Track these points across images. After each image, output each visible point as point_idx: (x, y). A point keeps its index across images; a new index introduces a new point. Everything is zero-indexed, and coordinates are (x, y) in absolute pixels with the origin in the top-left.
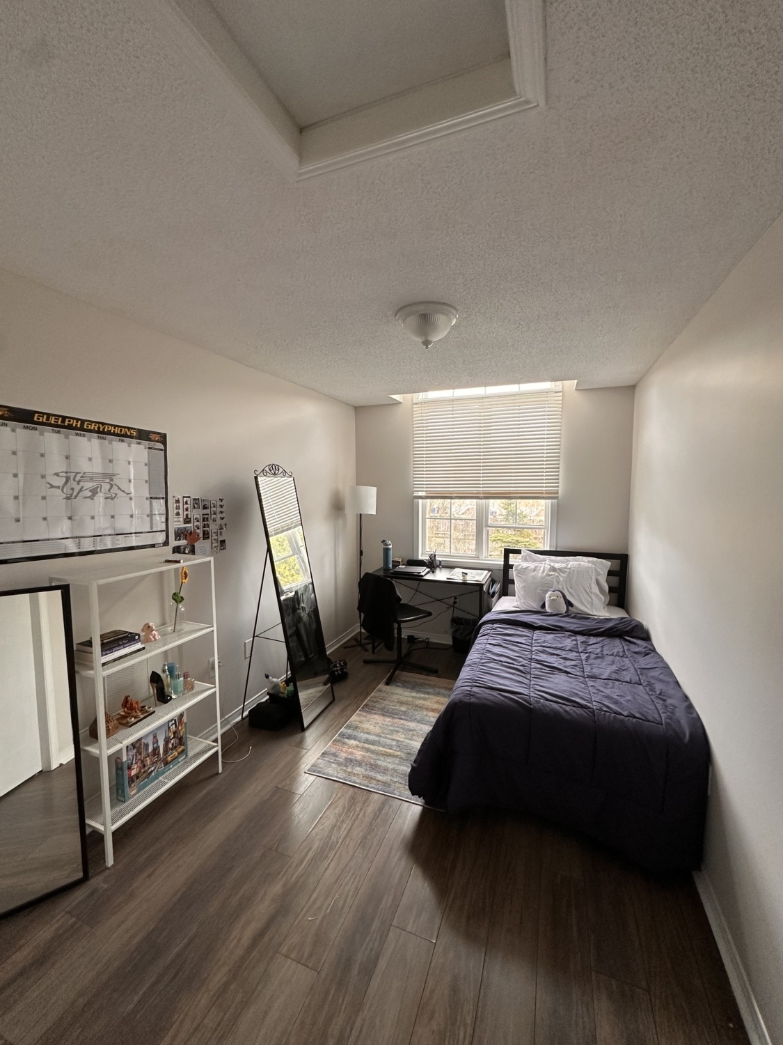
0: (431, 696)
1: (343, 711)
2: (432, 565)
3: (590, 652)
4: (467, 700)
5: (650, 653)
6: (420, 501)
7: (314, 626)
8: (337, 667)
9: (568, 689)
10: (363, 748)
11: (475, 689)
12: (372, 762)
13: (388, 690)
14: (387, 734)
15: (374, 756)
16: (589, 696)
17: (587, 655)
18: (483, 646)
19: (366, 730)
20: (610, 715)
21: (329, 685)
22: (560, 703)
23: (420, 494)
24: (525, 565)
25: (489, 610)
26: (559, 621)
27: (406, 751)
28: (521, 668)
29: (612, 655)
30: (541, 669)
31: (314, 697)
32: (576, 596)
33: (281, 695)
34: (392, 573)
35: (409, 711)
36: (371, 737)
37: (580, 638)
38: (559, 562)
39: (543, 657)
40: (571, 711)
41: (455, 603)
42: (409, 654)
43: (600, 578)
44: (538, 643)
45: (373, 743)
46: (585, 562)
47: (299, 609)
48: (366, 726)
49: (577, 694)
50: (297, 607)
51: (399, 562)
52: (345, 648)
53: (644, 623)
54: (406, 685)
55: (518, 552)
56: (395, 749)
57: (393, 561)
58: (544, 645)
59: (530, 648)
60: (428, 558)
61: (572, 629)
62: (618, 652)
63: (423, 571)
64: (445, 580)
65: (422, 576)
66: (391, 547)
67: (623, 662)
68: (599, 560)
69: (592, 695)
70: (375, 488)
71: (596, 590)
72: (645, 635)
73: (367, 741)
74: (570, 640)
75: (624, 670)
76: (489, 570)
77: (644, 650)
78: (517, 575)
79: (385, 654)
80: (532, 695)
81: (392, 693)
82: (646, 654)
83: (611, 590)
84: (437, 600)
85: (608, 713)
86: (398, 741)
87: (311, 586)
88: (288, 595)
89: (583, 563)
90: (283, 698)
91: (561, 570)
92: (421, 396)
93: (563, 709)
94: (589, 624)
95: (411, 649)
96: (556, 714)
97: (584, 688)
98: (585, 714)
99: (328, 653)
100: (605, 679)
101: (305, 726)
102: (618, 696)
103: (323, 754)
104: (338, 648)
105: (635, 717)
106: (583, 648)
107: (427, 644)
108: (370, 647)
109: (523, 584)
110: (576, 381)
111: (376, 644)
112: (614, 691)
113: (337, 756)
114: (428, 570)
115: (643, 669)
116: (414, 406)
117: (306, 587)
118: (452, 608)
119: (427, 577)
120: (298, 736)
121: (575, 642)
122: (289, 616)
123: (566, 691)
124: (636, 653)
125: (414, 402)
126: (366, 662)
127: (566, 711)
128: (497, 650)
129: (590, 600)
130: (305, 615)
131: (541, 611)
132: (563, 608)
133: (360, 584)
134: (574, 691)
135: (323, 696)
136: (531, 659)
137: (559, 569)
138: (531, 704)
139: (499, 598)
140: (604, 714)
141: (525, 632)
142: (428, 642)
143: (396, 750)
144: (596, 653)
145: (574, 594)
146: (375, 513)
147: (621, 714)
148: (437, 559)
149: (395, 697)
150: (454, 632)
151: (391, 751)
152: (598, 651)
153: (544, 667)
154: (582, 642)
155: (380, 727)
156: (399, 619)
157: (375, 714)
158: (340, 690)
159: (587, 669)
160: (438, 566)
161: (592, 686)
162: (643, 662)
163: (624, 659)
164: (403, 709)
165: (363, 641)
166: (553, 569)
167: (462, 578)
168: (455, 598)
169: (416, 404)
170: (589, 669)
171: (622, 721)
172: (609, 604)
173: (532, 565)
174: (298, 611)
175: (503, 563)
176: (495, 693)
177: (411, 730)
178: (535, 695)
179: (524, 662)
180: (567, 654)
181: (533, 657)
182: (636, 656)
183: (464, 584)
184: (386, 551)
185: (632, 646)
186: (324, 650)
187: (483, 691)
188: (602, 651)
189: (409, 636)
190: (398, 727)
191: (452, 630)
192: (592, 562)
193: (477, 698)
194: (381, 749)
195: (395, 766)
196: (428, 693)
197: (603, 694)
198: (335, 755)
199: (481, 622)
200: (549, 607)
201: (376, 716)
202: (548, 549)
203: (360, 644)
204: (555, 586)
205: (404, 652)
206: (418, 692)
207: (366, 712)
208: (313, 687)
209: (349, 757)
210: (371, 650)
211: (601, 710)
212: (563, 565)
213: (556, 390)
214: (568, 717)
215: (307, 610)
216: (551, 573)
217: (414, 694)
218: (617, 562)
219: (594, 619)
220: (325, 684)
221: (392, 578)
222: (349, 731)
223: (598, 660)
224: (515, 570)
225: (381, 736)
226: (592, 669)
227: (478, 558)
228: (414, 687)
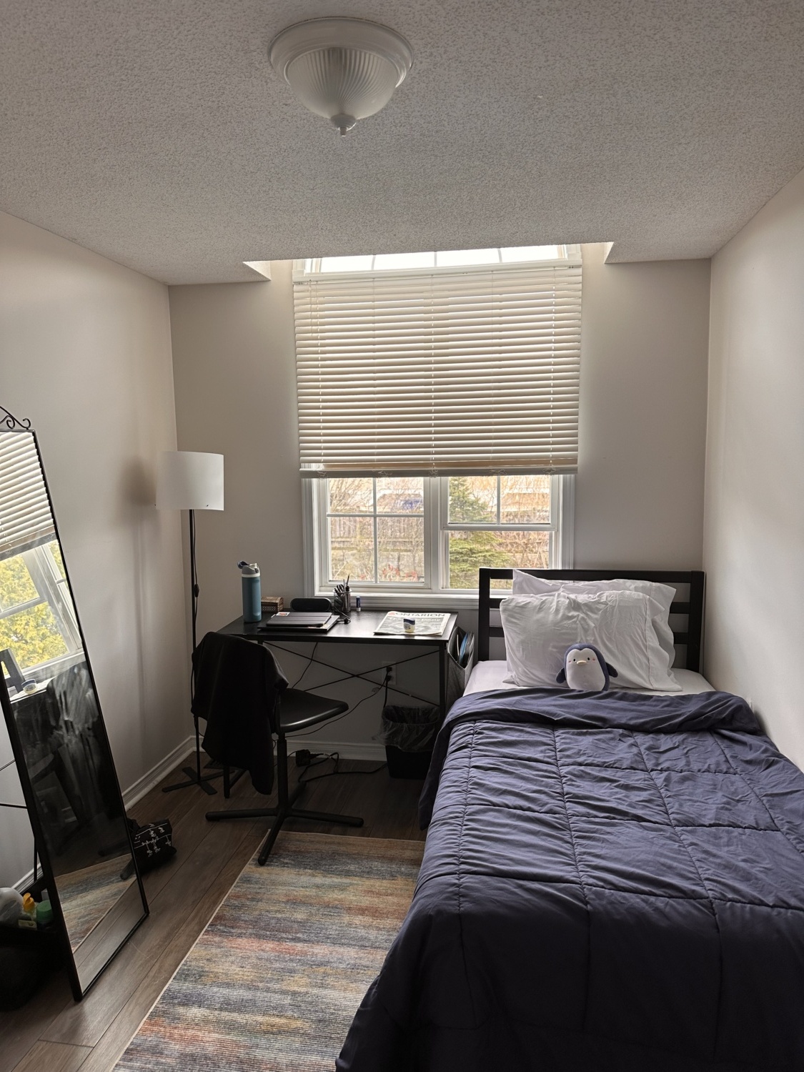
0: (356, 880)
1: (169, 937)
2: (342, 606)
3: (668, 769)
4: (452, 907)
5: (777, 762)
6: (315, 481)
7: (96, 761)
8: (150, 839)
9: (650, 857)
10: (218, 1022)
11: (467, 880)
12: (242, 1053)
13: (266, 876)
14: (271, 980)
15: (242, 1039)
16: (692, 869)
17: (665, 774)
18: (461, 774)
19: (223, 978)
20: (743, 908)
21: (134, 878)
22: (643, 892)
23: (314, 467)
24: (522, 599)
25: (459, 692)
26: (597, 707)
27: (313, 1017)
28: (548, 817)
29: (708, 771)
30: (588, 815)
31: (100, 911)
32: (620, 656)
33: (21, 924)
34: (263, 630)
35: (314, 919)
36: (237, 994)
37: (644, 740)
38: (583, 592)
39: (585, 788)
40: (668, 909)
41: (388, 678)
42: (302, 790)
43: (657, 619)
44: (568, 756)
45: (240, 1007)
46: (631, 589)
47: (58, 727)
48: (221, 968)
49: (670, 867)
50: (53, 723)
51: (275, 605)
52: (166, 790)
53: (749, 701)
54: (302, 860)
55: (505, 574)
56: (289, 1013)
57: (263, 604)
58: (580, 760)
59: (553, 769)
60: (332, 594)
61: (623, 721)
62: (718, 764)
63: (326, 620)
64: (371, 636)
65: (326, 631)
66: (258, 575)
67: (733, 783)
68: (654, 584)
69: (698, 864)
70: (221, 457)
71: (654, 642)
72: (754, 726)
73: (227, 1006)
74: (625, 745)
75: (738, 801)
76: (452, 612)
77: (764, 756)
78: (507, 620)
79: (250, 798)
80: (585, 879)
81: (273, 883)
82: (770, 764)
83: (678, 638)
84: (353, 676)
85: (739, 905)
86: (294, 993)
87: (84, 673)
88: (32, 688)
89: (628, 592)
90: (27, 931)
91: (589, 607)
92: (309, 266)
93: (650, 904)
94: (652, 709)
95: (306, 778)
96: (640, 921)
97: (679, 852)
98: (695, 912)
99: (127, 807)
100: (711, 826)
101: (83, 988)
102: (744, 861)
103: (128, 1052)
104: (149, 793)
105: (789, 907)
106: (653, 762)
107: (338, 766)
108: (218, 784)
109: (522, 637)
110: (610, 245)
111: (231, 776)
112: (733, 850)
113: (162, 1054)
114: (335, 618)
115: (772, 795)
116: (296, 288)
117: (72, 675)
118: (384, 689)
119: (334, 634)
120: (66, 1017)
121: (635, 750)
122: (34, 746)
123: (646, 862)
124: (749, 762)
125: (296, 278)
126: (213, 818)
127: (657, 909)
128: (493, 780)
129: (644, 660)
130: (74, 740)
131: (559, 689)
132: (599, 680)
133: (195, 657)
134: (663, 860)
135: (123, 904)
136: (562, 794)
137: (586, 605)
138: (586, 903)
139: (474, 664)
140: (731, 907)
141: (538, 734)
142: (337, 761)
143: (292, 1018)
144: (678, 768)
145: (616, 651)
146: (222, 508)
147: (762, 903)
148: (352, 594)
149: (281, 891)
150: (390, 739)
151: (283, 1021)
152: (681, 764)
153: (591, 812)
154: (649, 749)
155: (255, 966)
156: (282, 725)
157: (240, 936)
158: (162, 886)
159: (673, 806)
160: (354, 610)
161: (692, 844)
162: (769, 780)
163: (733, 778)
164: (300, 915)
165: (204, 772)
166: (575, 605)
167: (403, 631)
168: (389, 669)
169: (300, 283)
170: (677, 806)
171: (768, 919)
172: (675, 666)
173: (533, 600)
174: (56, 732)
175: (477, 597)
176: (509, 885)
177: (321, 964)
178: (591, 881)
179: (552, 803)
180: (627, 777)
181: (567, 789)
182: (750, 768)
183: (409, 642)
184: (249, 584)
185: (737, 748)
186: (120, 804)
187: (484, 882)
188: (688, 764)
189: (298, 753)
190: (291, 960)
191: (387, 733)
192: (644, 590)
193: (475, 901)
194: (260, 1019)
195: (293, 1056)
196: (348, 874)
197: (718, 861)
198: (156, 1051)
199: (446, 721)
200: (573, 678)
201: (243, 942)
202: (560, 568)
203: (198, 780)
204: (582, 639)
205: (292, 786)
206: (328, 872)
207: (221, 933)
208: (99, 886)
209: (189, 1050)
210: (221, 790)
211: (723, 898)
212: (591, 598)
213: (571, 264)
214: (664, 923)
215: (78, 727)
216: (570, 614)
217: (319, 880)
218: (686, 586)
219: (659, 699)
220: (124, 878)
221: (261, 639)
222: (187, 987)
223: (687, 783)
224: (505, 610)
225: (257, 988)
226: (681, 805)
227: (427, 589)
228: (318, 862)
